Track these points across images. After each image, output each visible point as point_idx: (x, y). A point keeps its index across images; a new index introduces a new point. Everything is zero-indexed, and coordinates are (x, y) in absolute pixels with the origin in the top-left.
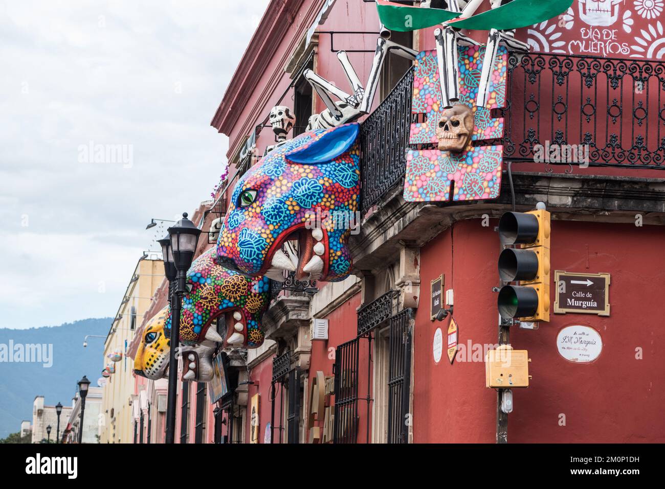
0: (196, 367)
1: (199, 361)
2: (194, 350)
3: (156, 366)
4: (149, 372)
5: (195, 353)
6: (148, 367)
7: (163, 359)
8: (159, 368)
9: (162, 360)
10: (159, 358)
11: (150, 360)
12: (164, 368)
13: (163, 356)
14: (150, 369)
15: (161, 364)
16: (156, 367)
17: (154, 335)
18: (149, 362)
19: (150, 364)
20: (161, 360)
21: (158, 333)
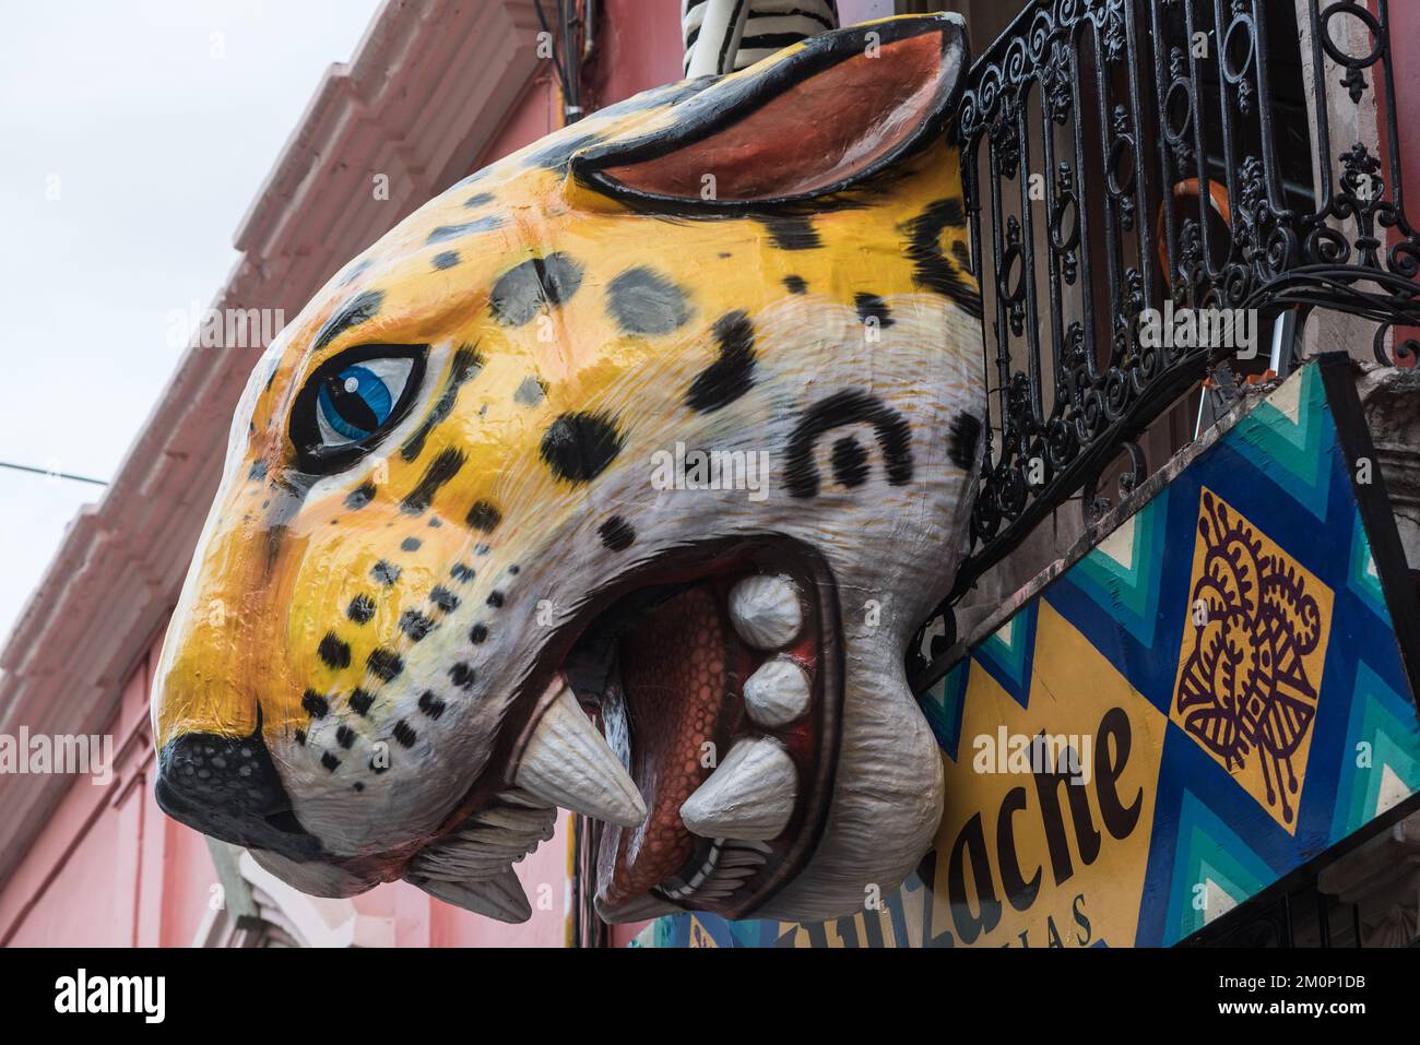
0: (816, 703)
1: (841, 646)
2: (797, 531)
3: (426, 667)
4: (346, 737)
5: (803, 563)
6: (336, 686)
7: (496, 600)
8: (451, 694)
9: (486, 615)
10: (453, 586)
11: (360, 612)
12: (500, 703)
13: (493, 572)
14: (361, 702)
15: (477, 656)
16: (423, 685)
17: (392, 373)
18: (348, 632)
19: (361, 653)
20: (473, 605)
21: (441, 352)
